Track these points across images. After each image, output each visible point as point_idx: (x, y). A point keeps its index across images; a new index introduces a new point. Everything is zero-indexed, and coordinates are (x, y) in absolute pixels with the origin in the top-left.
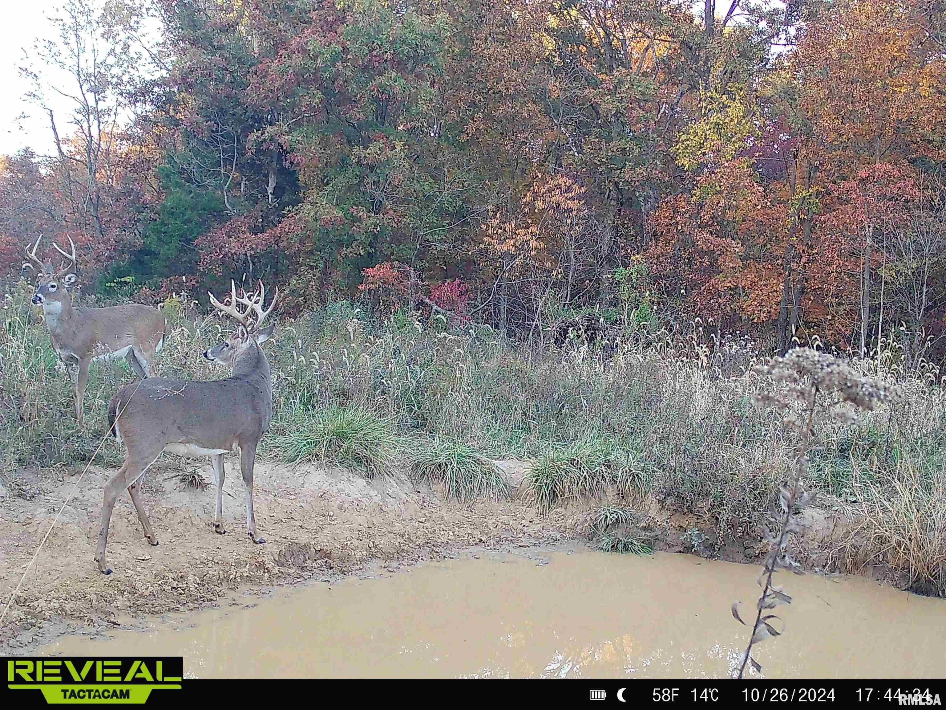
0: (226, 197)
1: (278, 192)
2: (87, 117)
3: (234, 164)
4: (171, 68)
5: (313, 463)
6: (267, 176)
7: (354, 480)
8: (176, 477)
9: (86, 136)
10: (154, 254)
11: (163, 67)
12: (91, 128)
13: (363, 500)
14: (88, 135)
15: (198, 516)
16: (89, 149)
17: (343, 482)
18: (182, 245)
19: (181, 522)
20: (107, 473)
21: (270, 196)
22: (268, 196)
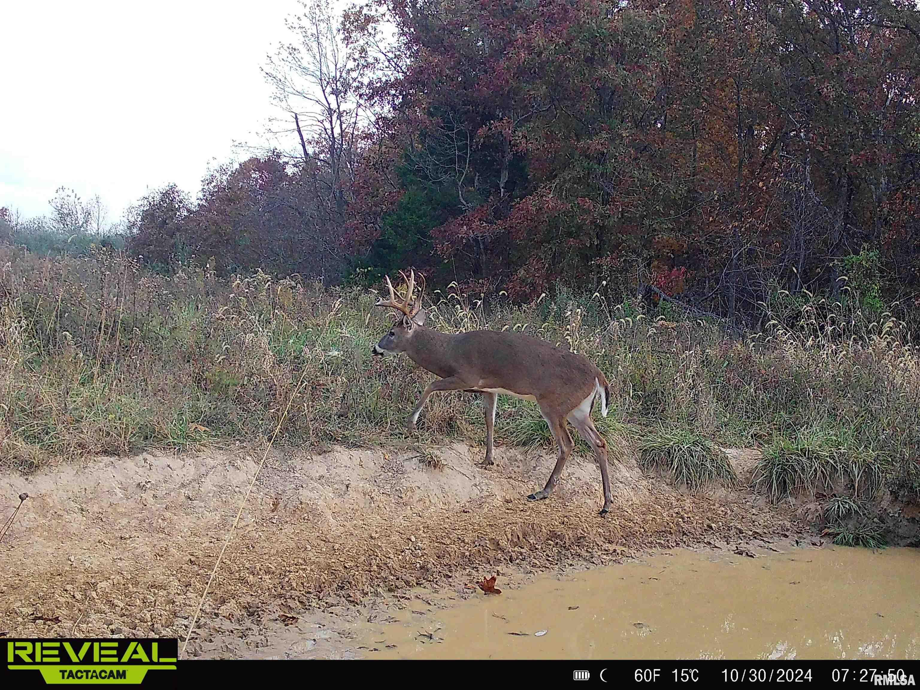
0: (460, 192)
1: (510, 186)
2: (330, 120)
3: (468, 161)
4: (405, 70)
5: (545, 447)
6: (499, 172)
7: (584, 465)
8: (416, 457)
9: (329, 137)
10: (392, 248)
11: (400, 71)
12: (334, 130)
13: (594, 484)
14: (331, 137)
15: (435, 495)
16: (332, 149)
17: (573, 466)
18: (419, 238)
19: (420, 500)
20: (351, 453)
21: (502, 190)
22: (500, 190)
